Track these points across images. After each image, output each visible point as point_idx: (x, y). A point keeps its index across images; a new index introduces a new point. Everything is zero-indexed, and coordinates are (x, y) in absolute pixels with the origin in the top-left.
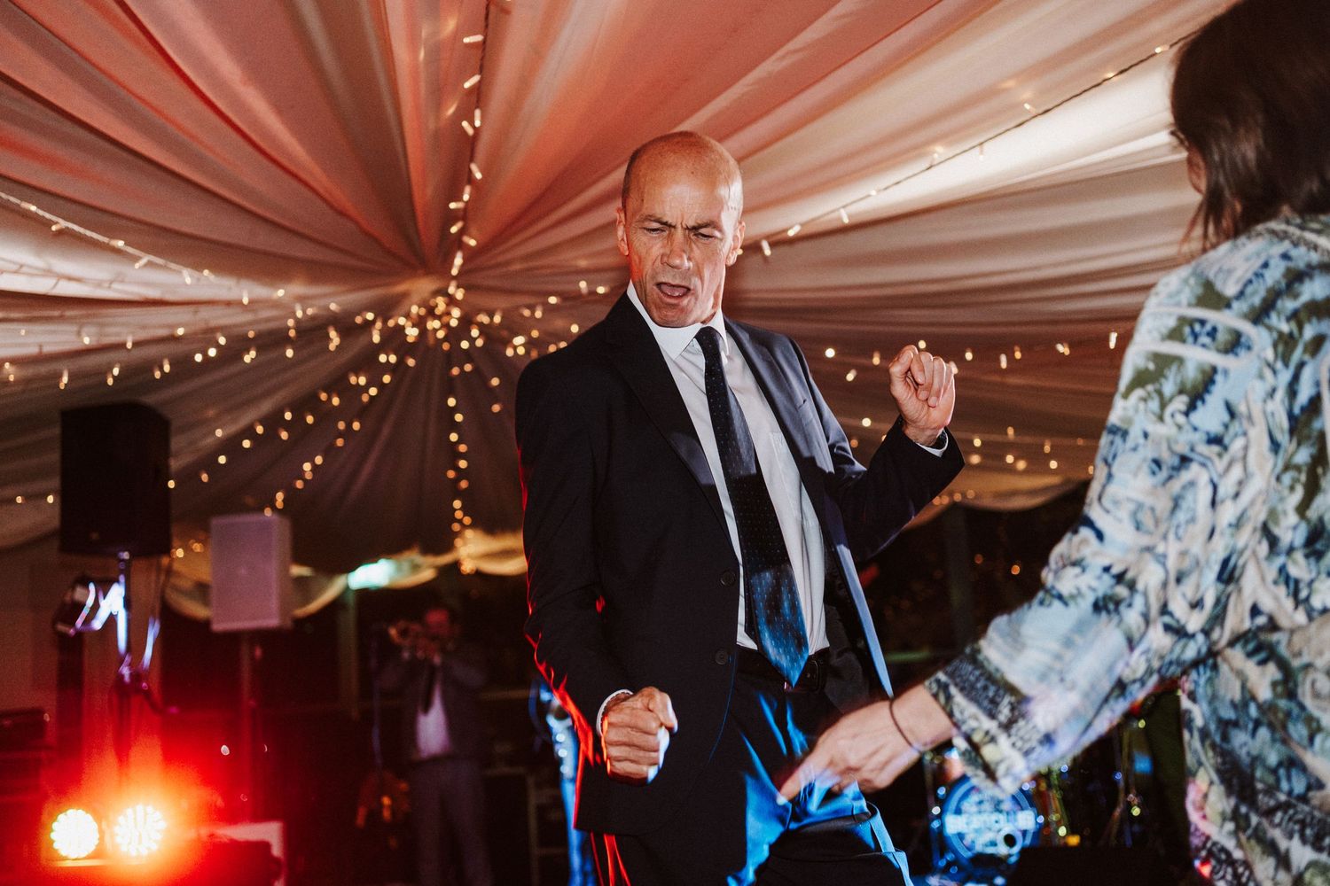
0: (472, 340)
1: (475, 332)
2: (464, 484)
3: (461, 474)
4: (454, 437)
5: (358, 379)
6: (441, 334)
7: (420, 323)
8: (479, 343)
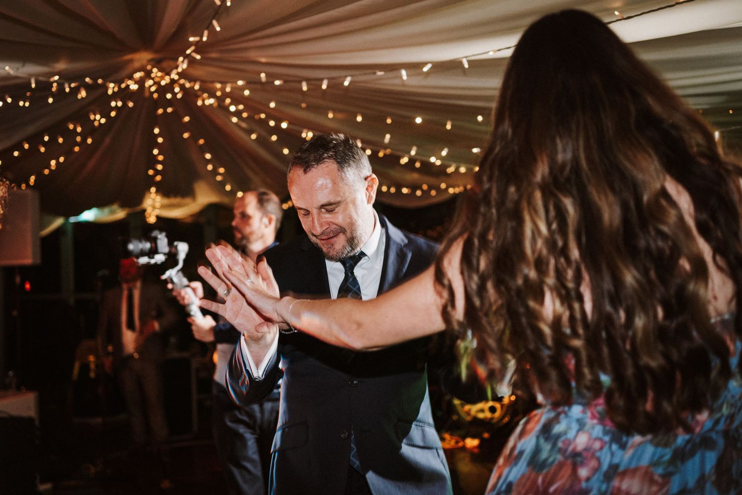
0: (175, 94)
1: (177, 90)
2: (158, 178)
3: (157, 172)
4: (156, 152)
5: (95, 116)
6: (153, 89)
7: (141, 82)
8: (179, 96)
